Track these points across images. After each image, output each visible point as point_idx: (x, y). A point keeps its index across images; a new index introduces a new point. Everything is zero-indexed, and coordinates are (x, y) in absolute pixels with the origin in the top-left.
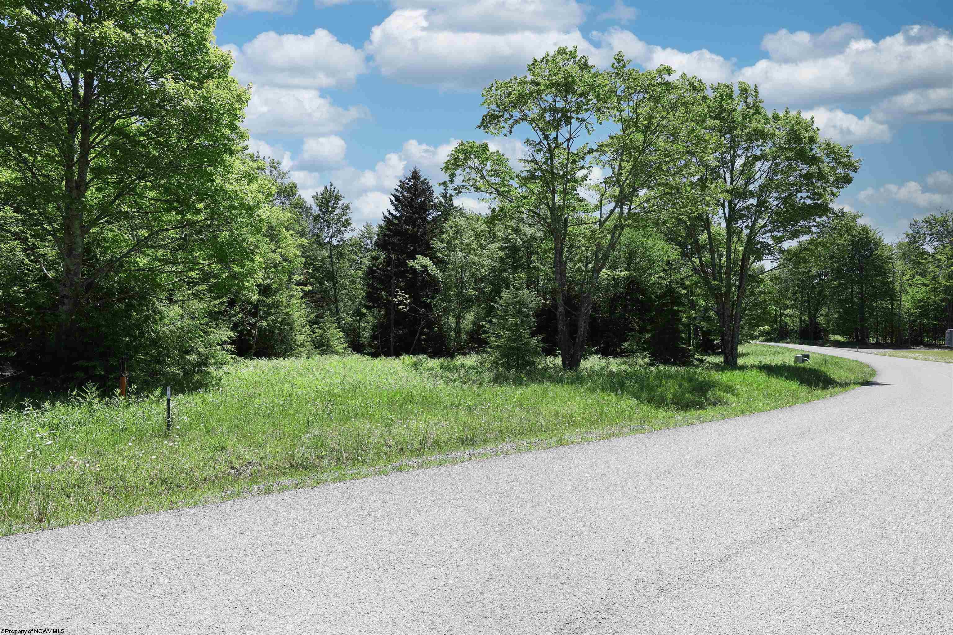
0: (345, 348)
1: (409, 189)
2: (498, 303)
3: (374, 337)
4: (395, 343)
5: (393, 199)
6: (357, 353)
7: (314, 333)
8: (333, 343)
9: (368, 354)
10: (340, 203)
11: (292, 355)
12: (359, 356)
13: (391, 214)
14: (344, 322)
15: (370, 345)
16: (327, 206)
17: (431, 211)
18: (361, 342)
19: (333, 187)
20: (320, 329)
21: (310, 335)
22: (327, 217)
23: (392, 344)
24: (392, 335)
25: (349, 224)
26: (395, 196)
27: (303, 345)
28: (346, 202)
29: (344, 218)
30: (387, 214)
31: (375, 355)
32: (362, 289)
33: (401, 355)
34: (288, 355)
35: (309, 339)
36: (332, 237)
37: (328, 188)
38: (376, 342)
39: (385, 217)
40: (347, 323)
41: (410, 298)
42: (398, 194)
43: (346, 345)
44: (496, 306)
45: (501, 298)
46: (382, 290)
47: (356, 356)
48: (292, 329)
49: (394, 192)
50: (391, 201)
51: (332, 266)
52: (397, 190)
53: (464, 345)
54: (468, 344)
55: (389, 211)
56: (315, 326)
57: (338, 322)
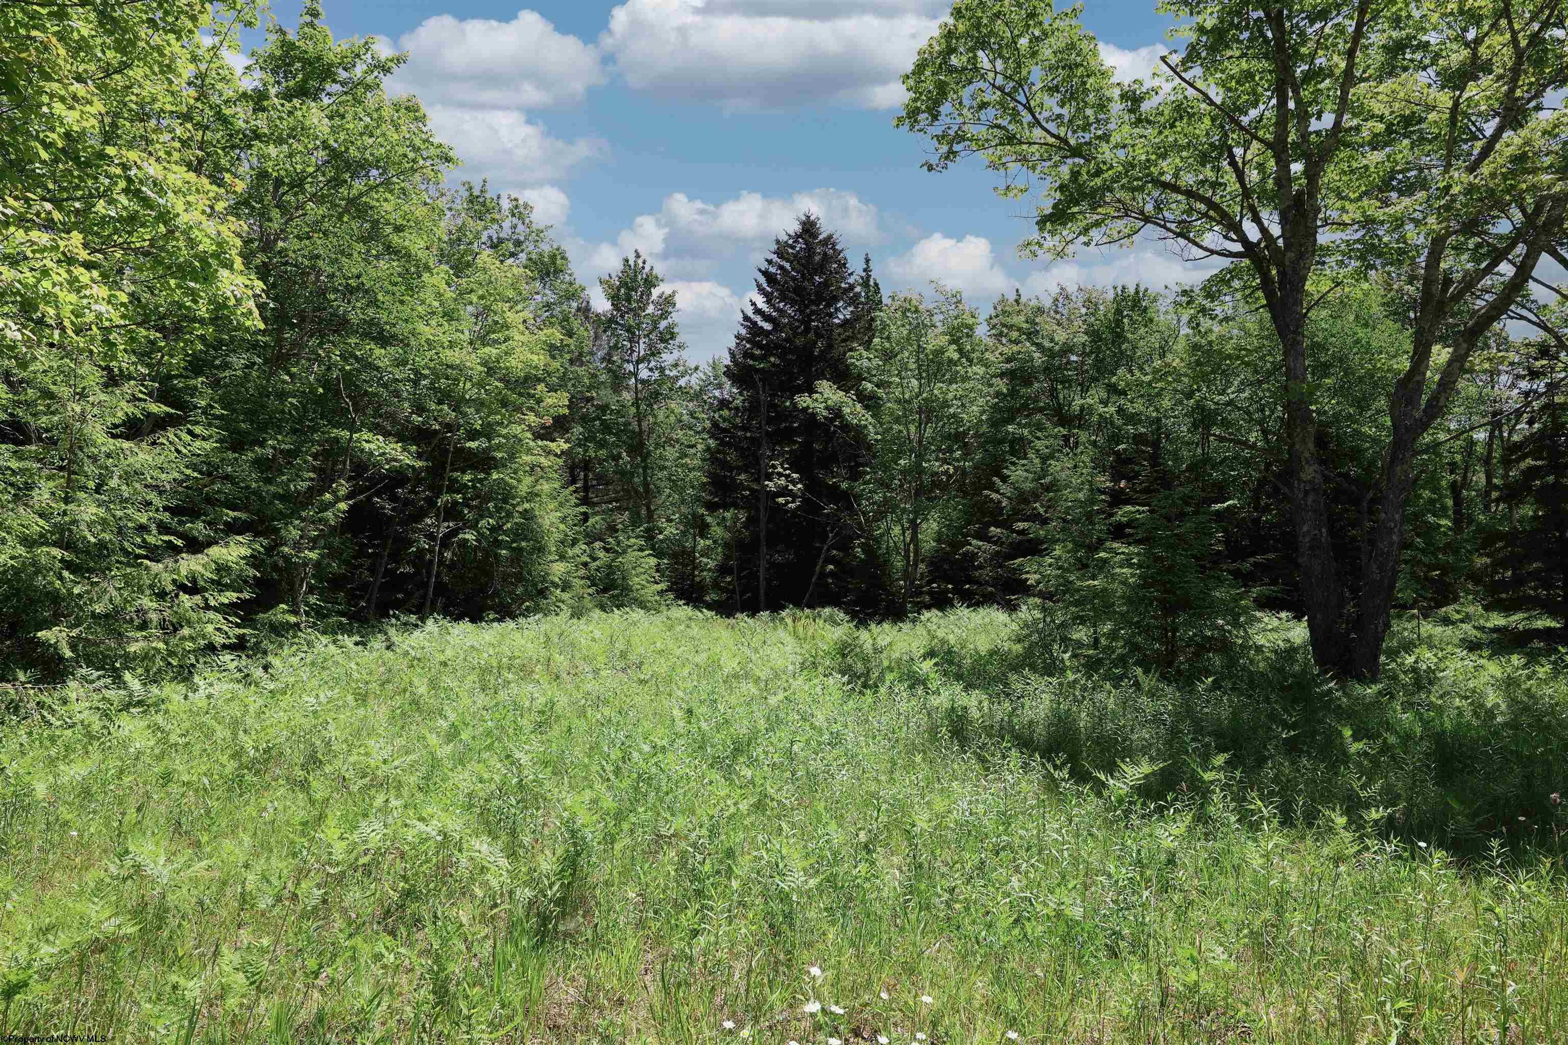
0: (661, 593)
1: (794, 259)
2: (997, 491)
3: (723, 569)
4: (768, 581)
5: (762, 280)
6: (687, 604)
7: (594, 559)
8: (635, 581)
9: (709, 607)
10: (655, 293)
11: (536, 610)
12: (688, 611)
13: (758, 311)
14: (661, 537)
15: (716, 585)
16: (629, 299)
17: (840, 304)
18: (698, 579)
19: (640, 262)
20: (607, 550)
21: (585, 564)
22: (629, 319)
23: (763, 584)
24: (763, 565)
25: (673, 336)
26: (765, 273)
27: (566, 586)
28: (668, 292)
29: (663, 324)
30: (750, 312)
31: (725, 609)
32: (700, 469)
33: (783, 608)
34: (527, 609)
35: (582, 572)
36: (639, 361)
37: (631, 263)
38: (728, 579)
39: (746, 318)
40: (667, 538)
41: (801, 481)
42: (773, 270)
43: (663, 586)
44: (994, 496)
45: (1004, 479)
46: (740, 470)
47: (682, 612)
48: (541, 550)
49: (764, 266)
50: (759, 286)
51: (639, 421)
52: (770, 262)
53: (921, 586)
54: (929, 583)
55: (753, 304)
56: (598, 544)
57: (649, 536)
